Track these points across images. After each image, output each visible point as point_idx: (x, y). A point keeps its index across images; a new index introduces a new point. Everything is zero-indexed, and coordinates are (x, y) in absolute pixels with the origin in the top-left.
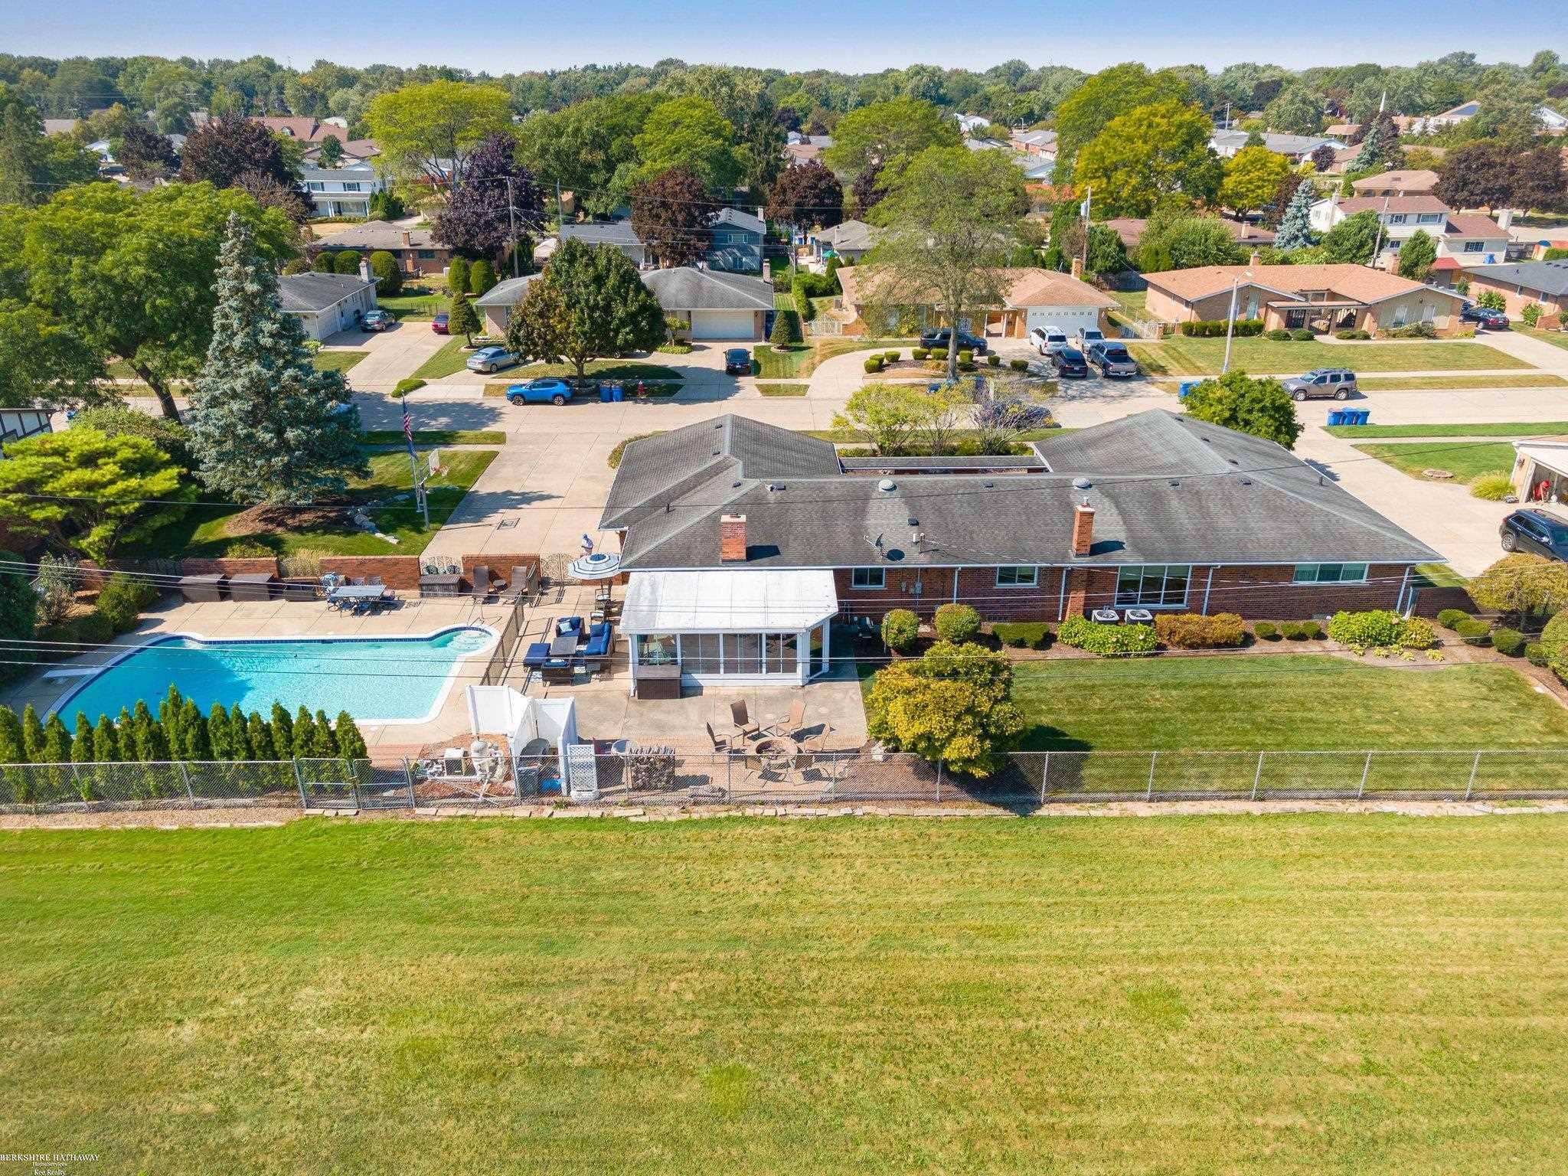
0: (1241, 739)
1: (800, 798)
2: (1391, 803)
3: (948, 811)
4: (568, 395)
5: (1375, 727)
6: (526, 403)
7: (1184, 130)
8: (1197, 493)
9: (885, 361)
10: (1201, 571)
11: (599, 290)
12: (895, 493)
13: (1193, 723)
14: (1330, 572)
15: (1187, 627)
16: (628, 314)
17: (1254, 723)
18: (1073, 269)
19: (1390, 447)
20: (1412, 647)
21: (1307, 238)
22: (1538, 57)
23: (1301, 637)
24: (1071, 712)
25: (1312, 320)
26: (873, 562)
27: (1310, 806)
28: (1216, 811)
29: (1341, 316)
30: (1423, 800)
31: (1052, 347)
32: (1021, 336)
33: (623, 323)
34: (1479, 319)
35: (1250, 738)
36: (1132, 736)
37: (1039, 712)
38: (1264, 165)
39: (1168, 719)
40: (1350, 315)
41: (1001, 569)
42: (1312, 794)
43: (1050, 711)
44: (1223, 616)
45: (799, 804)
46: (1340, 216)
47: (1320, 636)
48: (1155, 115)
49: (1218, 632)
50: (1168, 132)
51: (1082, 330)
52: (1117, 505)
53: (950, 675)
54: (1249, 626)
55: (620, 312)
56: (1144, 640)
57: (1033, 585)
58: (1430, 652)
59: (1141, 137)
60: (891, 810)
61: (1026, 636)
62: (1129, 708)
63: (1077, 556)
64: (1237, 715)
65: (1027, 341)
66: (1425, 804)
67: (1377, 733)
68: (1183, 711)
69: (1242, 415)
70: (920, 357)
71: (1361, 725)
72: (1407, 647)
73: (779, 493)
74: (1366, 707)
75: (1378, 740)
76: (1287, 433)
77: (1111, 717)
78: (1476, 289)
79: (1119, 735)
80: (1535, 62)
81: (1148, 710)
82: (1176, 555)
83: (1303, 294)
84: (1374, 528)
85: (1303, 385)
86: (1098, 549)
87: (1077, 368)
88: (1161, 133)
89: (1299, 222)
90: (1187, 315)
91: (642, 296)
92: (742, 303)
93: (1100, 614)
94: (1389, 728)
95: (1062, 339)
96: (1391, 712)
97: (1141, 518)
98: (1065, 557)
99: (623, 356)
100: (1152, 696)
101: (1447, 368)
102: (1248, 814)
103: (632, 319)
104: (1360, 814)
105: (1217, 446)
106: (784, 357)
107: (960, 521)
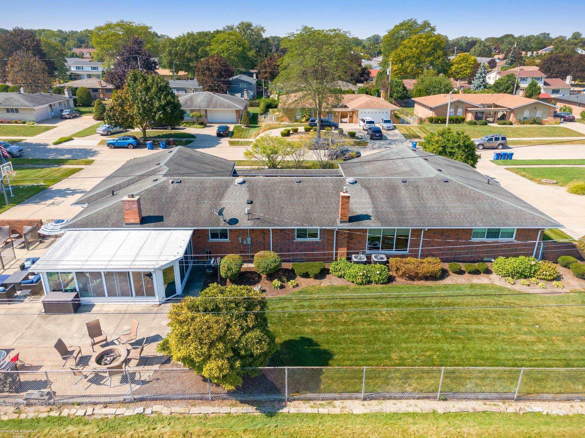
0: (434, 346)
1: (107, 400)
2: (538, 403)
3: (216, 409)
4: (135, 144)
5: (524, 337)
6: (115, 148)
7: (433, 44)
8: (417, 186)
9: (291, 132)
10: (416, 232)
11: (147, 94)
12: (244, 185)
13: (403, 332)
14: (493, 233)
15: (407, 266)
16: (160, 105)
17: (444, 333)
18: (382, 95)
19: (524, 169)
20: (544, 279)
21: (485, 87)
22: (574, 34)
23: (476, 272)
24: (326, 324)
25: (486, 118)
26: (218, 225)
27: (479, 406)
28: (411, 410)
29: (500, 115)
30: (560, 401)
31: (368, 126)
32: (356, 122)
33: (158, 110)
34: (562, 117)
35: (440, 345)
36: (361, 343)
37: (304, 324)
38: (467, 61)
39: (388, 330)
40: (504, 115)
41: (298, 230)
42: (481, 396)
43: (313, 323)
44: (430, 259)
45: (106, 405)
46: (498, 77)
47: (488, 272)
48: (421, 38)
49: (425, 270)
50: (426, 45)
51: (382, 120)
52: (370, 193)
53: (213, 310)
54: (446, 266)
55: (157, 104)
56: (380, 274)
57: (318, 239)
58: (555, 283)
59: (415, 47)
60: (173, 409)
61: (310, 271)
62: (364, 321)
63: (341, 222)
64: (433, 327)
65: (358, 125)
66: (561, 404)
67: (524, 342)
68: (398, 323)
69: (448, 150)
70: (307, 130)
71: (515, 335)
72: (541, 279)
73: (176, 185)
74: (518, 322)
75: (526, 348)
76: (472, 160)
77: (351, 328)
78: (559, 105)
79: (353, 342)
80: (573, 36)
81: (375, 323)
82: (400, 222)
83: (483, 105)
84: (519, 207)
85: (482, 142)
86: (353, 219)
87: (377, 135)
88: (423, 45)
89: (481, 79)
90: (431, 114)
91: (169, 97)
92: (229, 106)
93: (356, 257)
94: (533, 338)
95: (372, 122)
96: (533, 325)
97: (383, 200)
98: (334, 223)
99: (172, 129)
100: (380, 312)
101: (549, 136)
102: (434, 412)
103: (163, 108)
104: (516, 414)
105: (431, 163)
106: (247, 130)
107: (277, 202)
